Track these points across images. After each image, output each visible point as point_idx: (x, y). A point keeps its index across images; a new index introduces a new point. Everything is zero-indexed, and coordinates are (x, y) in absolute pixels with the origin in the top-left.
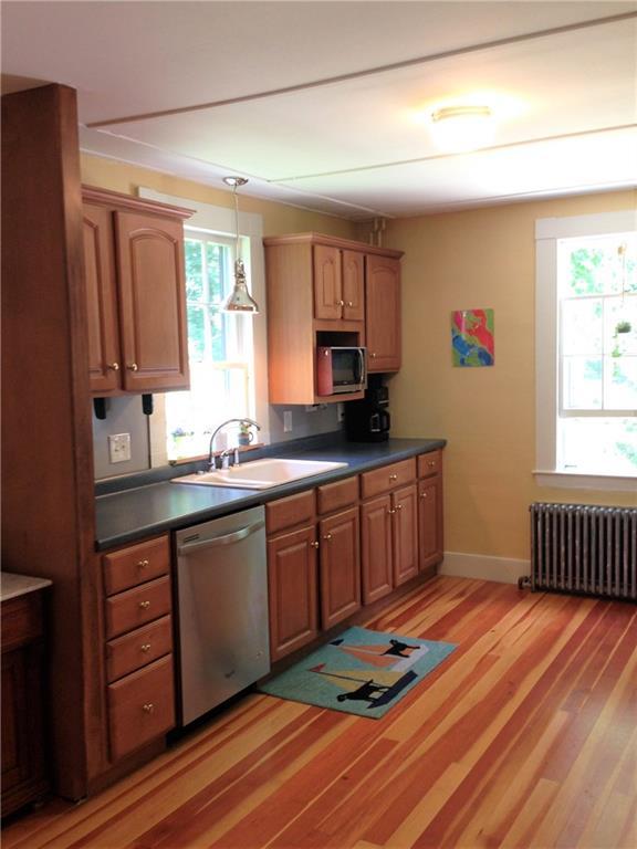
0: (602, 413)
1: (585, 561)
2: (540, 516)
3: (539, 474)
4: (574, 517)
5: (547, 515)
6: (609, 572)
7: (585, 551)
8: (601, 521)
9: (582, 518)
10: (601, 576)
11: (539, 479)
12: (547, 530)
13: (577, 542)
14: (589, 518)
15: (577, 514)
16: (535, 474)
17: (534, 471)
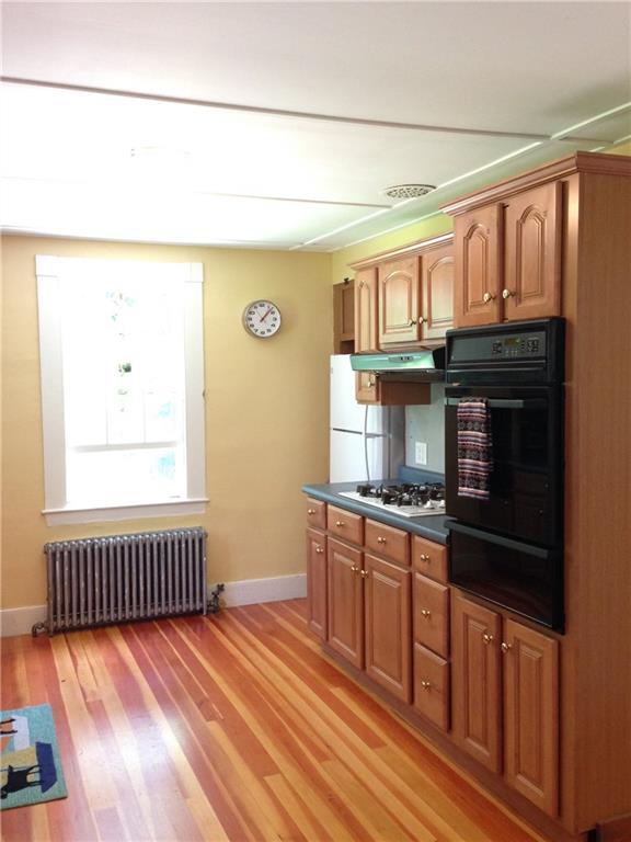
0: (108, 447)
1: (104, 592)
2: (58, 555)
3: (50, 513)
4: (93, 550)
5: (66, 554)
6: (127, 597)
7: (104, 582)
8: (119, 549)
9: (100, 550)
10: (120, 604)
11: (48, 518)
12: (66, 569)
13: (97, 575)
14: (108, 549)
15: (96, 547)
16: (43, 515)
17: (44, 511)
